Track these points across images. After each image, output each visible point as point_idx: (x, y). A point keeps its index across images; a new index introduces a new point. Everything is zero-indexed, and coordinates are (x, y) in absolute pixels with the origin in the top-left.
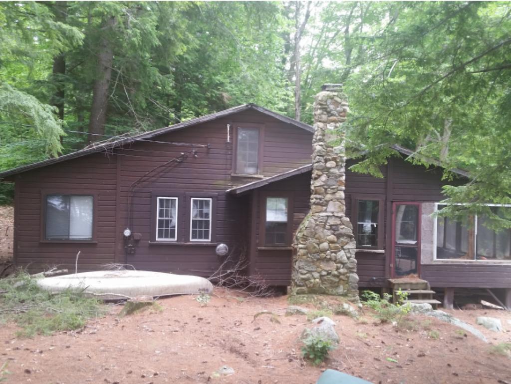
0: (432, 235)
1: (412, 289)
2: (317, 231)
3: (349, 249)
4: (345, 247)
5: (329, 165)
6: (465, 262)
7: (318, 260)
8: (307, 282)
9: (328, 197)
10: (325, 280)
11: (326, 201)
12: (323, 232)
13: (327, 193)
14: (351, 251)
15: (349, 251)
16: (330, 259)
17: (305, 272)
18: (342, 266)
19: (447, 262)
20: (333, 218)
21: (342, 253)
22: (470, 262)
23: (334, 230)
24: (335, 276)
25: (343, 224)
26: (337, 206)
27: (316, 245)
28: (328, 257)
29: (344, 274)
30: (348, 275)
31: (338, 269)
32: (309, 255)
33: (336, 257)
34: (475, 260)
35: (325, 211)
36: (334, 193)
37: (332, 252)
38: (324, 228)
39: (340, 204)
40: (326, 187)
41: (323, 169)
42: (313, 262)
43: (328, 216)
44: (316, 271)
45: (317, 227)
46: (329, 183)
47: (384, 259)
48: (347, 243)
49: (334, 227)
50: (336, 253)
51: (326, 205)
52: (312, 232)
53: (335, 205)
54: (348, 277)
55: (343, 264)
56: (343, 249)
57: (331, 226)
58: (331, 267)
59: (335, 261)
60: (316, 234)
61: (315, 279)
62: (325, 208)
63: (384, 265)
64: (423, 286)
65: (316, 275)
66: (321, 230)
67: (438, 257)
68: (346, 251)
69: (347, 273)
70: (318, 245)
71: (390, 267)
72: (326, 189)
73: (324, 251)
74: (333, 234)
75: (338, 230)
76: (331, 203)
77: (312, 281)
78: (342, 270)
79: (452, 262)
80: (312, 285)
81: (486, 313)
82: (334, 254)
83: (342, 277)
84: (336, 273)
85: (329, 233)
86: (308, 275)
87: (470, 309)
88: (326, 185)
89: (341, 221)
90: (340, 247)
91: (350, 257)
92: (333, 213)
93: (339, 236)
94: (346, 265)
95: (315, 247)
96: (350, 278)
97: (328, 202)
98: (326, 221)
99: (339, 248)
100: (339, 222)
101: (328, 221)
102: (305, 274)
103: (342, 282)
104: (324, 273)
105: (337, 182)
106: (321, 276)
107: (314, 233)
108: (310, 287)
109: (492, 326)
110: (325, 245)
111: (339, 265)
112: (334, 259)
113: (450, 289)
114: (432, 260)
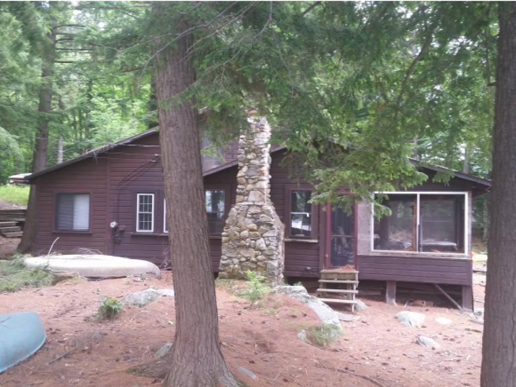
0: (369, 224)
2: (239, 220)
3: (268, 237)
4: (264, 235)
5: (249, 156)
6: (408, 254)
7: (239, 246)
8: (227, 268)
9: (250, 186)
10: (244, 266)
11: (247, 191)
12: (244, 220)
13: (248, 184)
14: (270, 238)
15: (268, 240)
16: (250, 246)
17: (226, 258)
18: (260, 253)
19: (386, 253)
20: (255, 207)
21: (262, 240)
22: (413, 254)
23: (254, 218)
24: (253, 262)
25: (264, 213)
26: (257, 196)
27: (237, 233)
28: (248, 244)
29: (261, 261)
30: (266, 261)
31: (256, 256)
32: (231, 243)
33: (255, 244)
34: (417, 252)
35: (247, 201)
36: (255, 183)
37: (252, 240)
38: (246, 216)
39: (260, 193)
40: (247, 177)
41: (244, 161)
42: (234, 248)
43: (249, 206)
44: (236, 257)
45: (238, 216)
46: (249, 174)
47: (318, 249)
48: (266, 231)
49: (254, 216)
50: (255, 240)
51: (248, 195)
52: (233, 221)
53: (255, 195)
54: (266, 264)
55: (262, 251)
56: (264, 237)
57: (252, 214)
58: (250, 253)
59: (254, 248)
60: (237, 222)
61: (235, 264)
62: (246, 197)
63: (318, 255)
64: (351, 277)
65: (236, 261)
66: (243, 218)
67: (375, 248)
68: (266, 239)
69: (264, 260)
70: (240, 232)
71: (325, 258)
72: (247, 179)
73: (244, 239)
74: (254, 222)
75: (259, 219)
76: (252, 192)
77: (232, 266)
78: (260, 257)
79: (392, 254)
80: (231, 270)
81: (427, 310)
82: (253, 242)
83: (259, 263)
84: (254, 259)
85: (250, 221)
86: (228, 261)
88: (247, 175)
89: (262, 210)
90: (259, 234)
91: (269, 244)
92: (254, 202)
93: (259, 224)
94: (264, 252)
95: (235, 235)
96: (268, 265)
97: (249, 191)
98: (248, 209)
99: (259, 236)
100: (259, 210)
101: (250, 210)
102: (226, 260)
103: (260, 268)
104: (243, 259)
105: (258, 172)
106: (241, 262)
107: (236, 221)
108: (229, 272)
110: (245, 233)
111: (257, 252)
112: (252, 245)
113: (392, 282)
114: (369, 251)
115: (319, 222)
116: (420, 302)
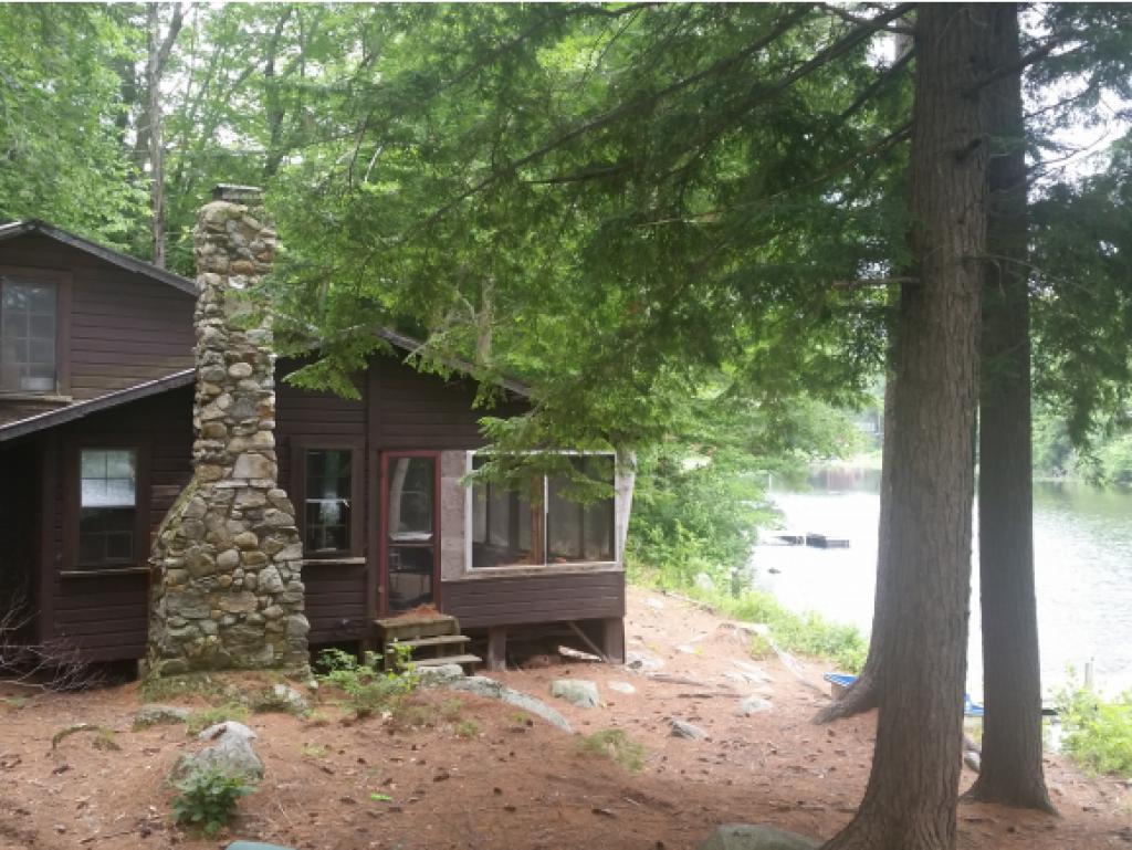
0: (463, 518)
1: (422, 638)
2: (211, 525)
3: (286, 561)
4: (278, 557)
5: (235, 370)
6: (528, 571)
7: (214, 590)
8: (188, 646)
9: (237, 443)
10: (232, 636)
11: (231, 454)
12: (224, 525)
13: (233, 436)
14: (291, 564)
15: (287, 567)
16: (243, 587)
17: (182, 622)
18: (270, 600)
19: (493, 573)
20: (250, 493)
21: (271, 570)
22: (536, 570)
23: (252, 520)
24: (254, 624)
25: (273, 505)
26: (257, 466)
27: (209, 558)
28: (240, 582)
29: (274, 619)
30: (285, 619)
31: (261, 607)
32: (193, 582)
33: (256, 581)
34: (545, 566)
35: (230, 477)
36: (249, 436)
37: (247, 571)
38: (228, 515)
39: (264, 459)
40: (230, 421)
41: (221, 381)
42: (202, 596)
43: (236, 489)
44: (208, 618)
45: (210, 515)
46: (237, 413)
47: (365, 577)
48: (282, 548)
49: (251, 513)
50: (256, 571)
51: (232, 464)
52: (197, 528)
53: (252, 463)
54: (284, 624)
55: (274, 595)
56: (274, 562)
57: (244, 510)
58: (245, 604)
59: (254, 591)
60: (208, 530)
61: (206, 635)
62: (228, 470)
63: (365, 591)
64: (446, 628)
65: (210, 626)
66: (221, 520)
67: (475, 564)
68: (281, 566)
69: (283, 615)
70: (215, 555)
71: (379, 594)
72: (230, 427)
73: (228, 569)
74: (250, 529)
75: (262, 519)
76: (243, 457)
77: (201, 640)
78: (270, 610)
79: (502, 572)
80: (198, 651)
81: (568, 672)
82: (251, 575)
83: (270, 625)
84: (257, 617)
85: (239, 526)
86: (188, 628)
87: (538, 666)
88: (231, 417)
89: (267, 498)
90: (266, 557)
91: (291, 578)
92: (248, 480)
93: (262, 533)
94: (280, 598)
95: (205, 562)
96: (290, 626)
97: (235, 455)
98: (233, 499)
99: (264, 561)
100: (262, 501)
101: (238, 500)
102: (182, 627)
103: (271, 636)
104: (229, 620)
105: (257, 410)
106: (222, 628)
107: (204, 529)
108: (194, 656)
109: (580, 697)
110: (231, 555)
111: (263, 599)
112: (251, 585)
113: (499, 628)
114: (463, 571)
115: (366, 518)
116: (539, 659)
